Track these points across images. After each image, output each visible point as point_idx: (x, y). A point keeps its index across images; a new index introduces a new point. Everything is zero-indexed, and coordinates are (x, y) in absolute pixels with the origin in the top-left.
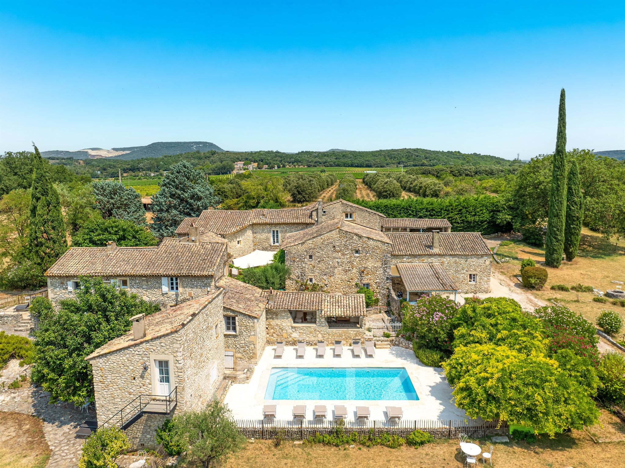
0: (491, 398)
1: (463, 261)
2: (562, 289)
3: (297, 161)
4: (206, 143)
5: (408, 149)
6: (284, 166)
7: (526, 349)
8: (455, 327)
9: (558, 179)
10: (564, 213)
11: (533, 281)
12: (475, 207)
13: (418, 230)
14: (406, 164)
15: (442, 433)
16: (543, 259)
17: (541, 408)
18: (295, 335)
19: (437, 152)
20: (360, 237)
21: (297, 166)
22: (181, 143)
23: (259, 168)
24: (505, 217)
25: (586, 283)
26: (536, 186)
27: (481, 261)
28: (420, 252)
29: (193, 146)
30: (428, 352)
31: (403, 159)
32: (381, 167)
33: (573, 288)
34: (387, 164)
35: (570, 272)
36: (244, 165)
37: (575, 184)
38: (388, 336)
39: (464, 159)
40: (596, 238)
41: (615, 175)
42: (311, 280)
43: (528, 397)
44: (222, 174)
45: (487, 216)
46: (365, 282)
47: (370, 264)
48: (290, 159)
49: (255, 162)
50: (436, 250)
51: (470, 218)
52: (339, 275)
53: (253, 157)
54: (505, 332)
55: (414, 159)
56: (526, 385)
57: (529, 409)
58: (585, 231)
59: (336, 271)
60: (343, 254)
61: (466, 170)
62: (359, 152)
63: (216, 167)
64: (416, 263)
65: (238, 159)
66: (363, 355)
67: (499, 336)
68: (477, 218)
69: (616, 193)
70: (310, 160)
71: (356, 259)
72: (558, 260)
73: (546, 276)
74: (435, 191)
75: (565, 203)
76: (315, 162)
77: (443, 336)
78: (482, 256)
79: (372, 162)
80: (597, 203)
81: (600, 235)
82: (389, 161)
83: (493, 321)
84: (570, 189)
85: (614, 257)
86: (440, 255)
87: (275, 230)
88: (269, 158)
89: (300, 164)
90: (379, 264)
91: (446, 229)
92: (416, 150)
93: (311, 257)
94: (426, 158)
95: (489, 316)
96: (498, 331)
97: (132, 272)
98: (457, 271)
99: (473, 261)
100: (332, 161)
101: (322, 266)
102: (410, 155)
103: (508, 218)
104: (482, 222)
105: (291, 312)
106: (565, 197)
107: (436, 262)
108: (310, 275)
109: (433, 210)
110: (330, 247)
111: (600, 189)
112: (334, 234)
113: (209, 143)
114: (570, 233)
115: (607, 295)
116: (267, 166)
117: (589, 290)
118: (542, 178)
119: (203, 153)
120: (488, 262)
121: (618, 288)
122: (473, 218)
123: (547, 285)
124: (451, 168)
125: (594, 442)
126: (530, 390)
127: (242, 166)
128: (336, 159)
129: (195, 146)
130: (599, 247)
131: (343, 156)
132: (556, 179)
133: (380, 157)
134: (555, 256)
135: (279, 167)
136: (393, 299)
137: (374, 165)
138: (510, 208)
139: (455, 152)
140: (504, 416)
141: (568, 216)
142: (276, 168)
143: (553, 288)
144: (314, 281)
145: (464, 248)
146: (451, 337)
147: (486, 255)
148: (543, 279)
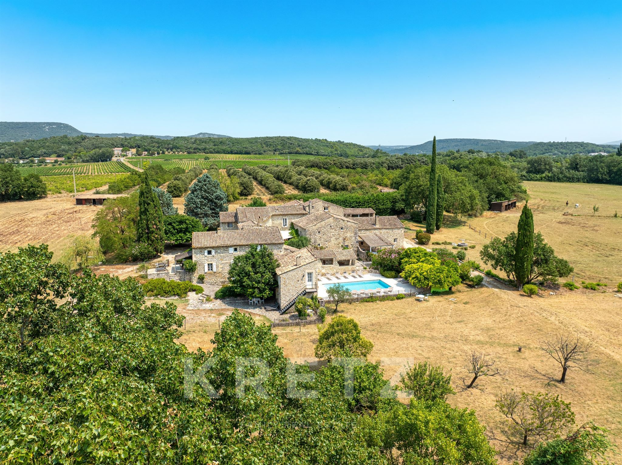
0: (426, 278)
1: (391, 231)
2: (438, 244)
3: (176, 148)
4: (61, 124)
5: (282, 137)
6: (163, 153)
7: (433, 264)
8: (402, 259)
9: (432, 186)
10: (436, 204)
11: (424, 240)
12: (383, 200)
13: (357, 216)
14: (282, 152)
15: (408, 294)
16: (425, 230)
17: (443, 280)
18: (324, 271)
19: (307, 139)
20: (344, 221)
21: (176, 153)
22: (30, 123)
23: (139, 155)
24: (400, 205)
25: (448, 241)
26: (418, 187)
27: (399, 231)
28: (370, 228)
29: (44, 127)
30: (389, 272)
31: (279, 147)
32: (260, 154)
33: (443, 243)
34: (265, 152)
35: (439, 236)
36: (122, 151)
37: (440, 187)
38: (365, 269)
39: (332, 147)
40: (450, 217)
41: (459, 181)
42: (319, 245)
43: (438, 276)
44: (102, 161)
45: (389, 205)
46: (346, 244)
47: (348, 235)
48: (168, 145)
49: (132, 147)
50: (377, 226)
51: (381, 207)
52: (333, 241)
53: (129, 143)
54: (423, 259)
55: (289, 147)
56: (437, 273)
57: (439, 281)
58: (445, 213)
59: (332, 239)
60: (335, 230)
61: (345, 162)
62: (236, 139)
63: (95, 154)
64: (368, 233)
65: (113, 145)
66: (357, 276)
67: (421, 260)
68: (385, 207)
69: (460, 192)
70: (189, 147)
71: (342, 232)
72: (433, 230)
73: (430, 237)
74: (343, 186)
75: (436, 198)
76: (194, 149)
77: (397, 264)
78: (400, 228)
79: (250, 149)
80: (451, 197)
81: (452, 215)
82: (266, 148)
83: (418, 255)
84: (438, 190)
85: (460, 227)
86: (379, 229)
87: (285, 218)
88: (146, 144)
89: (179, 150)
90: (353, 235)
91: (372, 215)
92: (289, 138)
93: (319, 232)
94: (299, 146)
95: (415, 253)
96: (421, 258)
97: (241, 244)
98: (388, 237)
99: (396, 231)
100: (211, 148)
101: (325, 237)
102: (285, 143)
103: (403, 206)
104: (387, 209)
105: (321, 259)
106: (436, 195)
107: (377, 232)
108: (319, 242)
109: (360, 202)
110: (329, 227)
111: (452, 189)
112: (331, 220)
113: (63, 124)
114: (438, 214)
115: (459, 245)
116: (146, 153)
117: (450, 244)
118: (422, 183)
119: (71, 138)
120: (403, 232)
121: (463, 242)
122: (382, 207)
123: (430, 242)
124: (334, 161)
125: (460, 292)
126: (439, 274)
127: (120, 152)
128: (215, 145)
129: (47, 127)
130: (452, 222)
131: (221, 143)
132: (431, 185)
133: (256, 144)
134: (431, 227)
135: (158, 154)
136: (361, 252)
137: (252, 152)
138: (403, 200)
139: (323, 140)
140: (430, 284)
141: (438, 205)
142: (156, 155)
143: (433, 244)
144: (321, 245)
145: (390, 224)
146: (400, 263)
147: (402, 228)
148: (429, 239)
